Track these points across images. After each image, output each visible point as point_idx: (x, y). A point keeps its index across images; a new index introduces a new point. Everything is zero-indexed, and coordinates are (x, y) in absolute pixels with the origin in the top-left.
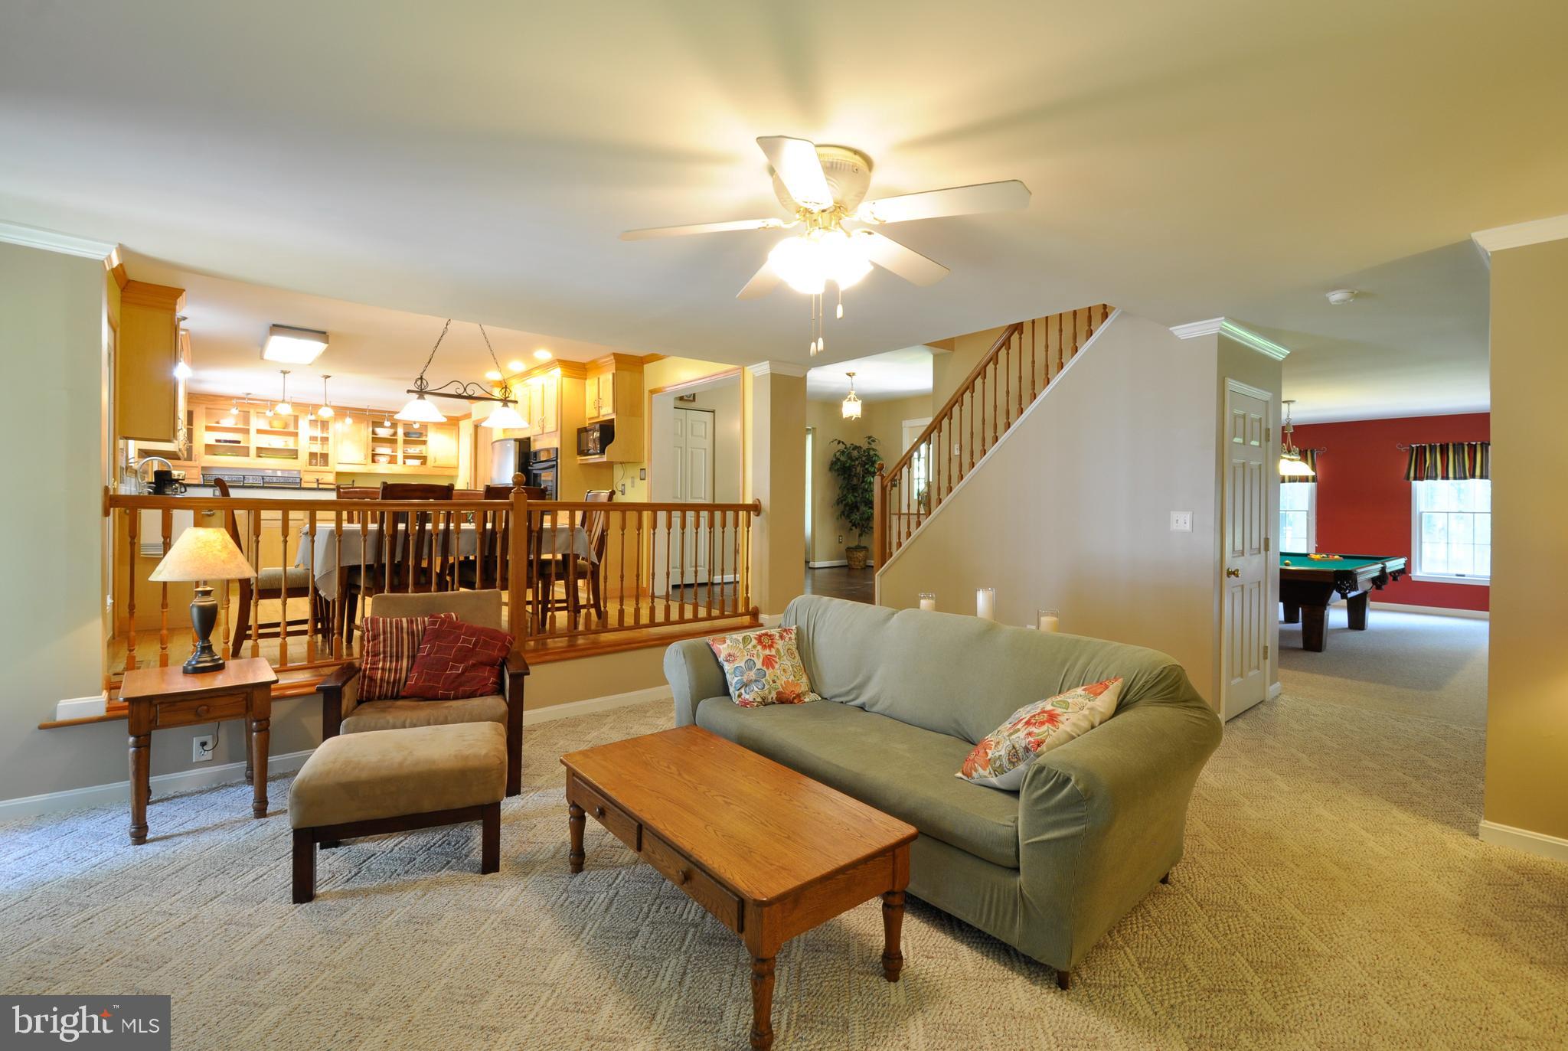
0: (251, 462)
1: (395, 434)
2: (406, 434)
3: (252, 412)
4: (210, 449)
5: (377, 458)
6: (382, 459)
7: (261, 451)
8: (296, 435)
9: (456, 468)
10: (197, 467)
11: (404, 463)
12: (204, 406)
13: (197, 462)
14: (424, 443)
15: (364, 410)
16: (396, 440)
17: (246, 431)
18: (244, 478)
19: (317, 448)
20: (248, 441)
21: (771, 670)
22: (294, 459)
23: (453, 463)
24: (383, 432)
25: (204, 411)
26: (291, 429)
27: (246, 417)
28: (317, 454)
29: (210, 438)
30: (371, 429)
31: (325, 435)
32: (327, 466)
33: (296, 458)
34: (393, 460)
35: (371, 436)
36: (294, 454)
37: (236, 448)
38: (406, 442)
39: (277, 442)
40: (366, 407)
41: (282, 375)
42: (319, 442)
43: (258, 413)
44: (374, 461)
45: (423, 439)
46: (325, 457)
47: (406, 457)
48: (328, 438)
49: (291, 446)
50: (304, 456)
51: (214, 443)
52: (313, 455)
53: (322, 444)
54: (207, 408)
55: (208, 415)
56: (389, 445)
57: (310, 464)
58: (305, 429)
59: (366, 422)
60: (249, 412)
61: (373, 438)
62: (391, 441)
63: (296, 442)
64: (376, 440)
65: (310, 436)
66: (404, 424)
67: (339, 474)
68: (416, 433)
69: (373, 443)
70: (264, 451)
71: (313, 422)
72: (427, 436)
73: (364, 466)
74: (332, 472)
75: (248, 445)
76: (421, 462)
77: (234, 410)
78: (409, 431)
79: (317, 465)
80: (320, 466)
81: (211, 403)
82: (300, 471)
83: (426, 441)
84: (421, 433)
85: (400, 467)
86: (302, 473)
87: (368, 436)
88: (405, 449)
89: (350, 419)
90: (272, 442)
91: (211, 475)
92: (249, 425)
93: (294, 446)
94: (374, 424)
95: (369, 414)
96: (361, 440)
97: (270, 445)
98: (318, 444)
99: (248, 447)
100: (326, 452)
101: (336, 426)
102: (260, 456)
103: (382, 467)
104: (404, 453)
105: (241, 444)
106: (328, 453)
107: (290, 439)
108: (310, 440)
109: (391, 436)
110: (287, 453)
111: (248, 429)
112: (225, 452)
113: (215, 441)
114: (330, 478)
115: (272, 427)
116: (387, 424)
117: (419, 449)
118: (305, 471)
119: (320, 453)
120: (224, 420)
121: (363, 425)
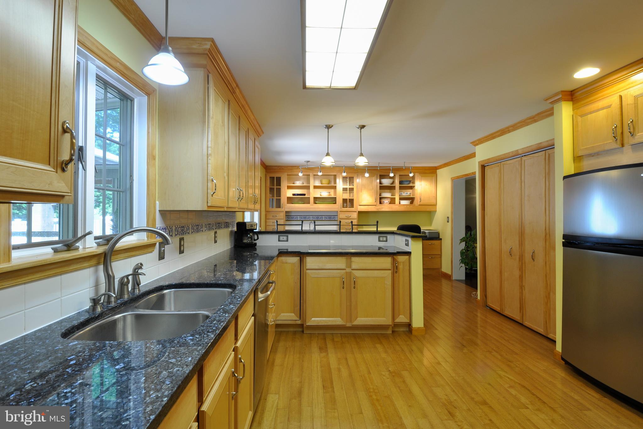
0: (311, 207)
1: (393, 183)
2: (401, 182)
3: (311, 174)
4: (290, 200)
5: (383, 200)
6: (386, 201)
7: (317, 200)
8: (335, 188)
9: (435, 205)
11: (400, 203)
12: (286, 174)
13: (283, 209)
14: (412, 188)
15: (377, 166)
16: (395, 187)
17: (308, 188)
19: (347, 196)
20: (309, 193)
22: (334, 203)
23: (433, 202)
24: (386, 182)
25: (286, 176)
26: (332, 184)
27: (307, 178)
28: (347, 199)
29: (290, 193)
30: (378, 181)
31: (351, 187)
32: (353, 208)
33: (335, 203)
34: (392, 201)
35: (379, 185)
36: (333, 200)
37: (303, 199)
38: (401, 188)
39: (324, 194)
41: (327, 130)
42: (348, 192)
43: (314, 175)
44: (380, 203)
45: (411, 185)
46: (352, 201)
47: (401, 199)
48: (353, 188)
49: (333, 196)
50: (339, 201)
51: (292, 196)
52: (345, 201)
53: (350, 193)
54: (288, 175)
55: (289, 180)
56: (389, 191)
57: (343, 207)
58: (340, 184)
59: (376, 176)
60: (309, 175)
61: (380, 186)
62: (391, 188)
63: (335, 192)
64: (383, 188)
65: (343, 188)
66: (400, 175)
67: (360, 213)
68: (407, 181)
69: (380, 190)
70: (318, 200)
71: (344, 178)
72: (414, 183)
73: (374, 206)
74: (356, 212)
75: (309, 196)
76: (411, 202)
77: (301, 174)
78: (403, 180)
79: (347, 208)
80: (349, 208)
81: (289, 171)
82: (337, 212)
83: (414, 186)
84: (410, 181)
85: (397, 206)
86: (339, 213)
87: (377, 185)
88: (400, 193)
89: (367, 175)
90: (322, 194)
91: (291, 216)
92: (310, 184)
93: (334, 196)
94: (382, 177)
95: (380, 169)
96: (373, 189)
97: (321, 195)
98: (347, 193)
99: (309, 197)
100: (352, 198)
101: (358, 180)
102: (316, 203)
103: (386, 207)
104: (399, 196)
105: (306, 196)
106: (353, 199)
107: (332, 191)
108: (343, 191)
109: (391, 184)
110: (330, 200)
111: (309, 186)
112: (297, 202)
113: (292, 195)
114: (355, 215)
115: (322, 184)
116: (392, 175)
117: (409, 193)
118: (340, 211)
119: (349, 199)
120: (297, 182)
121: (373, 177)
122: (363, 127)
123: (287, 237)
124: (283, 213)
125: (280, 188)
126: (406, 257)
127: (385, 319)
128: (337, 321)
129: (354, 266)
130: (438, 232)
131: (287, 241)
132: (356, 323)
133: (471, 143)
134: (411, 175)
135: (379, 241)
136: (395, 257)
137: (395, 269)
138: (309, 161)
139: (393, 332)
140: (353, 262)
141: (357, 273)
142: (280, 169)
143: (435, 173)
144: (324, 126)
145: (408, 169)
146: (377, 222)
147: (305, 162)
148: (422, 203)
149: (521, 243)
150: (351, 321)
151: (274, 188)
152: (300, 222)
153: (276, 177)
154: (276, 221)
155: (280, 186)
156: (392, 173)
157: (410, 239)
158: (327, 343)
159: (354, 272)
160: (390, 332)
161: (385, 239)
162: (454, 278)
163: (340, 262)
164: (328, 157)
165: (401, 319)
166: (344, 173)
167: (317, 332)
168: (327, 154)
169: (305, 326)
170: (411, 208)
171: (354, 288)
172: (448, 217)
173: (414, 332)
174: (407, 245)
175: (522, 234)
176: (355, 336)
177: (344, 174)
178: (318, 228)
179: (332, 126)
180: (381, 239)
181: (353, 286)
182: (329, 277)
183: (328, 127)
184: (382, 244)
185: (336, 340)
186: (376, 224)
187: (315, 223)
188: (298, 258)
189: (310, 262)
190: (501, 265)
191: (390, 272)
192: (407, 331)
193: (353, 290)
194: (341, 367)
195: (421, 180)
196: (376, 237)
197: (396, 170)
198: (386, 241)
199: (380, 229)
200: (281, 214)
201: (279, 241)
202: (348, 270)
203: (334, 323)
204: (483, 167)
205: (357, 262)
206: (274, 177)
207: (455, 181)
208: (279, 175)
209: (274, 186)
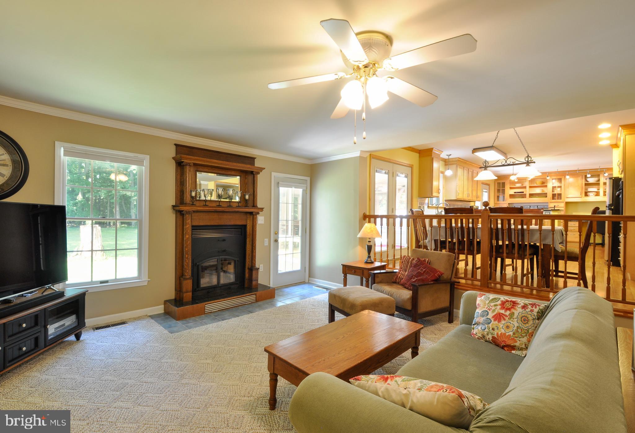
0: (527, 200)
1: (599, 180)
4: (512, 196)
5: (588, 194)
6: (591, 194)
7: (531, 195)
8: (546, 187)
10: (506, 203)
13: (507, 201)
15: (576, 171)
16: (600, 183)
18: (530, 207)
19: (556, 192)
20: (526, 191)
21: (497, 322)
24: (591, 180)
26: (544, 185)
28: (556, 194)
29: (512, 192)
30: (583, 180)
32: (562, 200)
33: (546, 197)
34: (597, 194)
36: (545, 195)
37: (522, 195)
38: (605, 184)
39: (538, 191)
40: (577, 169)
44: (586, 196)
46: (560, 195)
48: (561, 186)
49: (544, 192)
50: (550, 195)
51: (514, 194)
52: (554, 195)
53: (558, 190)
55: (510, 183)
56: (594, 186)
57: (553, 199)
58: (550, 184)
59: (581, 177)
61: (585, 184)
62: (596, 184)
63: (547, 190)
64: (588, 184)
65: (553, 186)
67: (567, 203)
69: (586, 187)
70: (533, 195)
73: (581, 198)
74: (563, 202)
75: (526, 193)
79: (556, 200)
80: (558, 200)
82: (547, 203)
85: (601, 198)
87: (582, 183)
89: (568, 177)
92: (526, 185)
93: (546, 192)
95: (579, 172)
96: (579, 186)
97: (535, 192)
100: (560, 193)
102: (531, 198)
103: (591, 198)
104: (604, 190)
105: (524, 193)
106: (562, 194)
107: (543, 189)
108: (553, 188)
109: (597, 182)
110: (542, 195)
111: (526, 187)
112: (517, 197)
114: (563, 205)
115: (537, 184)
116: (589, 176)
118: (550, 203)
119: (558, 194)
121: (579, 178)
125: (505, 189)
134: (606, 175)
142: (504, 177)
153: (502, 183)
155: (504, 187)
156: (589, 174)
166: (548, 176)
206: (500, 183)
208: (503, 181)
209: (500, 188)
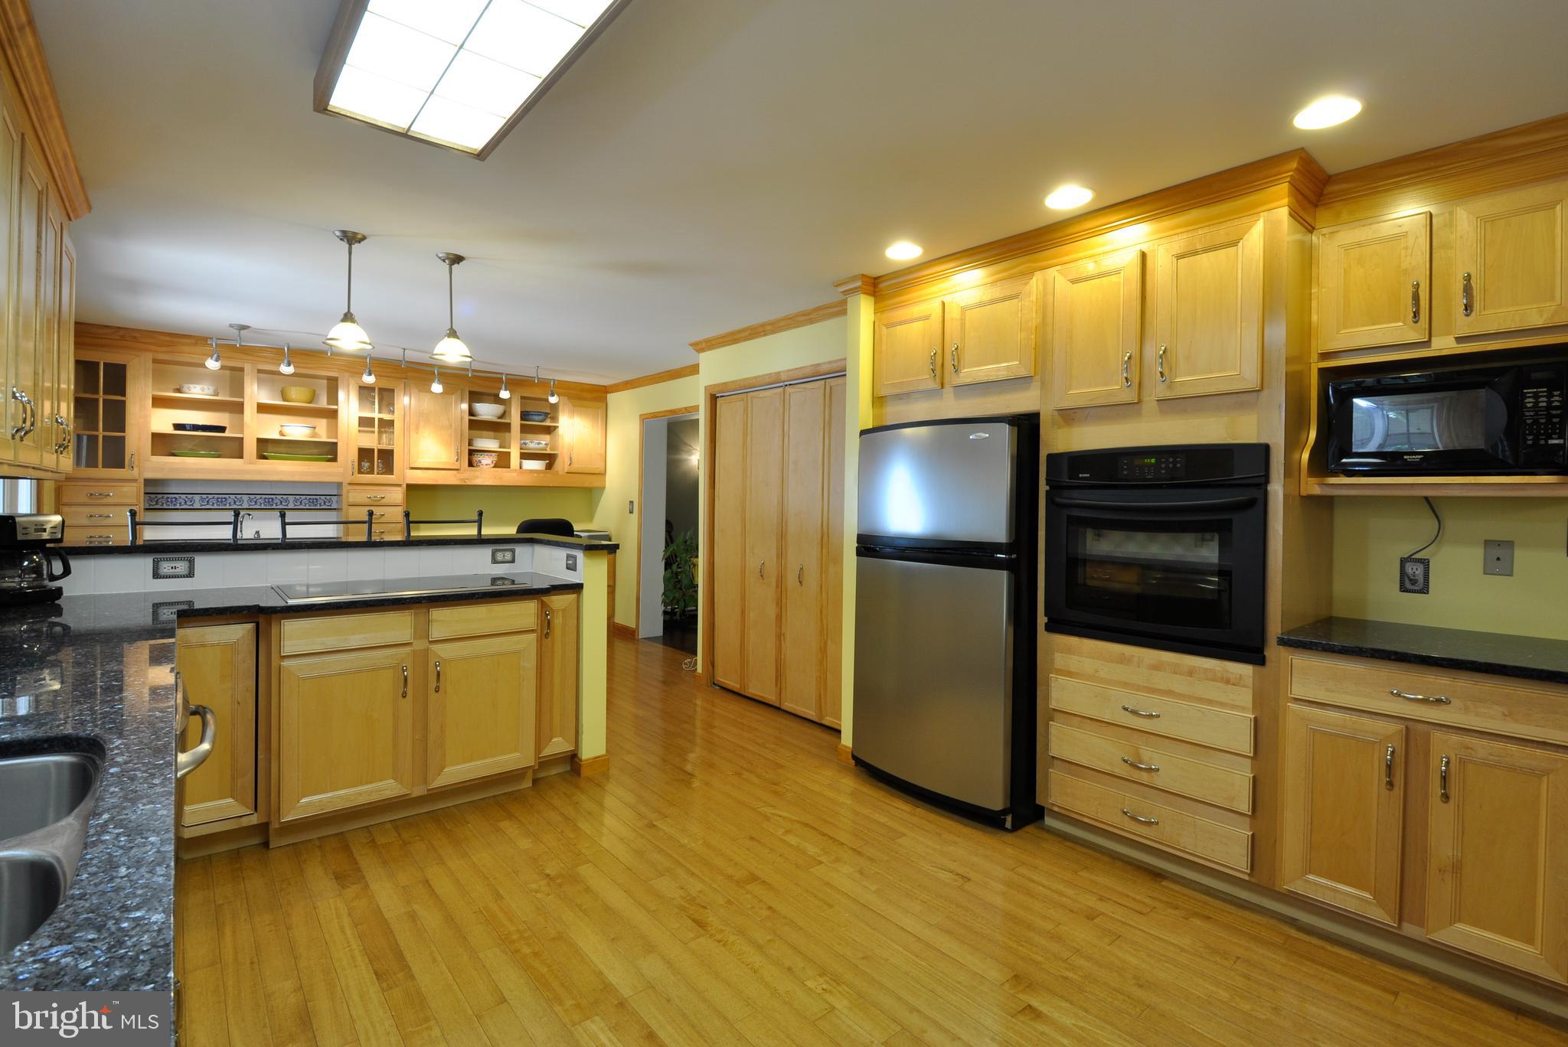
0: (248, 468)
1: (505, 415)
2: (524, 416)
3: (248, 367)
4: (163, 443)
5: (477, 458)
6: (486, 461)
7: (266, 448)
8: (332, 415)
9: (603, 474)
10: (135, 480)
11: (521, 468)
12: (150, 356)
13: (136, 470)
14: (549, 430)
16: (508, 425)
17: (238, 408)
19: (370, 441)
20: (241, 427)
22: (329, 460)
23: (597, 466)
24: (487, 411)
25: (150, 365)
26: (323, 403)
27: (234, 379)
28: (372, 450)
29: (163, 421)
30: (465, 406)
31: (386, 417)
32: (392, 475)
33: (335, 459)
34: (503, 461)
35: (467, 417)
36: (329, 451)
37: (217, 442)
38: (525, 429)
39: (297, 430)
41: (345, 245)
42: (376, 429)
43: (259, 371)
44: (471, 464)
45: (548, 423)
46: (387, 456)
47: (525, 456)
48: (393, 421)
49: (323, 437)
50: (348, 455)
51: (170, 430)
52: (365, 454)
53: (383, 433)
54: (155, 361)
55: (159, 377)
56: (492, 434)
57: (360, 472)
58: (350, 407)
59: (459, 392)
60: (242, 370)
61: (470, 420)
62: (498, 427)
63: (333, 429)
64: (477, 425)
65: (359, 417)
66: (522, 398)
67: (411, 488)
68: (539, 414)
69: (472, 432)
70: (270, 447)
71: (365, 391)
72: (555, 419)
73: (455, 472)
74: (400, 485)
75: (240, 436)
76: (547, 464)
77: (212, 364)
78: (528, 410)
79: (373, 474)
80: (378, 474)
81: (164, 349)
82: (339, 485)
83: (556, 428)
84: (546, 415)
85: (515, 474)
86: (345, 488)
87: (462, 418)
88: (522, 442)
89: (437, 388)
90: (286, 430)
91: (166, 496)
92: (242, 396)
93: (328, 437)
94: (475, 397)
95: (474, 377)
96: (451, 426)
97: (281, 434)
98: (374, 432)
99: (242, 438)
100: (389, 447)
101: (406, 400)
102: (265, 458)
103: (486, 474)
104: (521, 449)
105: (227, 434)
106: (393, 450)
107: (322, 424)
108: (359, 426)
109: (499, 418)
110: (315, 451)
111: (241, 405)
112: (191, 450)
113: (172, 428)
114: (398, 495)
115: (284, 400)
116: (504, 394)
117: (544, 443)
118: (350, 484)
119: (379, 450)
120: (191, 386)
121: (453, 396)
122: (457, 259)
123: (191, 562)
124: (134, 484)
125: (124, 402)
126: (571, 597)
127: (517, 757)
128: (387, 788)
129: (436, 633)
130: (608, 535)
131: (190, 574)
132: (439, 782)
133: (691, 345)
134: (553, 400)
135: (495, 561)
136: (545, 599)
137: (545, 627)
138: (248, 327)
139: (535, 781)
140: (437, 621)
141: (443, 651)
142: (122, 336)
143: (604, 400)
144: (338, 233)
145: (544, 383)
146: (481, 514)
147: (231, 326)
148: (576, 467)
149: (781, 554)
150: (425, 781)
151: (97, 400)
152: (229, 516)
153: (106, 364)
154: (131, 511)
155: (123, 394)
156: (506, 390)
157: (580, 555)
158: (357, 855)
159: (435, 647)
160: (527, 784)
161: (508, 556)
162: (642, 634)
163: (397, 627)
164: (348, 325)
165: (558, 745)
166: (370, 374)
167: (313, 835)
168: (346, 315)
169: (275, 825)
170: (549, 480)
171: (437, 692)
172: (631, 502)
173: (585, 772)
174: (572, 567)
175: (782, 536)
176: (435, 817)
177: (369, 379)
178: (294, 532)
179: (364, 238)
180: (500, 556)
181: (433, 684)
182: (360, 671)
183: (351, 239)
184: (500, 570)
185: (381, 840)
186: (476, 518)
187: (283, 516)
188: (250, 626)
189: (294, 635)
190: (743, 598)
191: (533, 636)
192: (566, 772)
193: (433, 696)
194: (416, 907)
195: (572, 413)
196: (486, 552)
197: (515, 383)
198: (513, 561)
199: (487, 531)
200: (125, 489)
201: (156, 575)
202: (420, 645)
203: (374, 798)
204: (713, 399)
205: (445, 621)
206: (98, 363)
207: (647, 420)
208: (116, 358)
209: (97, 392)
